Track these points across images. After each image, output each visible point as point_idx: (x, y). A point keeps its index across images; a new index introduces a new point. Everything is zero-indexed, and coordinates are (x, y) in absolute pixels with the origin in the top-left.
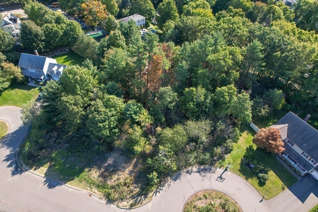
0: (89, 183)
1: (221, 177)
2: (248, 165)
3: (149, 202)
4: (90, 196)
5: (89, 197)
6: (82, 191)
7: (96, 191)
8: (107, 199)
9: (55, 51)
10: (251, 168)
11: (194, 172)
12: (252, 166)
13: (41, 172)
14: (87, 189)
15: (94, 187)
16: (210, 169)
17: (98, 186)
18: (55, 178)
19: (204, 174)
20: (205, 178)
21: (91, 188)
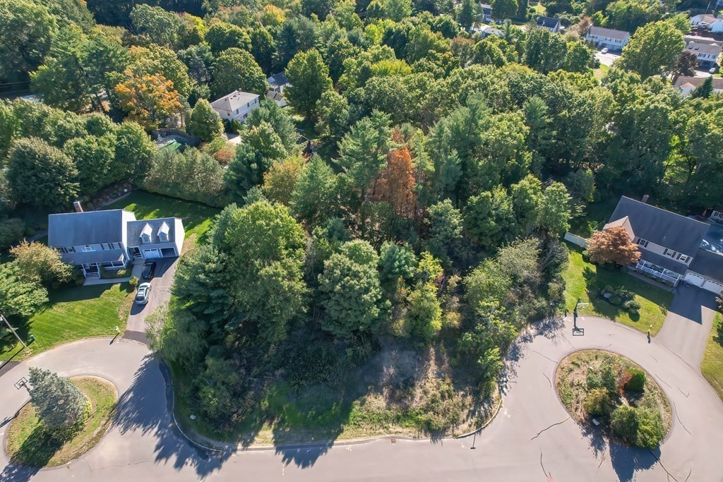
0: (376, 421)
1: (576, 329)
2: (601, 297)
3: (501, 407)
4: (393, 441)
5: (394, 444)
6: (373, 440)
7: (400, 429)
8: (429, 434)
9: (101, 199)
10: (607, 300)
11: (534, 336)
12: (607, 296)
13: (263, 440)
14: (380, 433)
15: (390, 425)
16: (554, 323)
17: (397, 420)
18: (302, 441)
19: (551, 335)
20: (556, 339)
21: (386, 427)
